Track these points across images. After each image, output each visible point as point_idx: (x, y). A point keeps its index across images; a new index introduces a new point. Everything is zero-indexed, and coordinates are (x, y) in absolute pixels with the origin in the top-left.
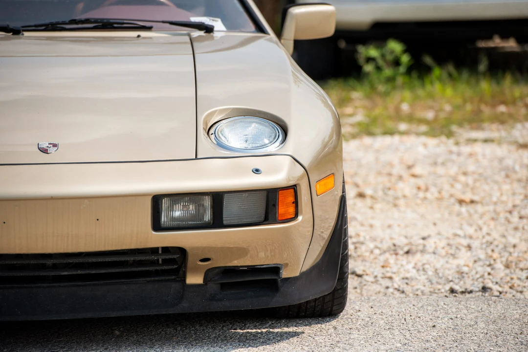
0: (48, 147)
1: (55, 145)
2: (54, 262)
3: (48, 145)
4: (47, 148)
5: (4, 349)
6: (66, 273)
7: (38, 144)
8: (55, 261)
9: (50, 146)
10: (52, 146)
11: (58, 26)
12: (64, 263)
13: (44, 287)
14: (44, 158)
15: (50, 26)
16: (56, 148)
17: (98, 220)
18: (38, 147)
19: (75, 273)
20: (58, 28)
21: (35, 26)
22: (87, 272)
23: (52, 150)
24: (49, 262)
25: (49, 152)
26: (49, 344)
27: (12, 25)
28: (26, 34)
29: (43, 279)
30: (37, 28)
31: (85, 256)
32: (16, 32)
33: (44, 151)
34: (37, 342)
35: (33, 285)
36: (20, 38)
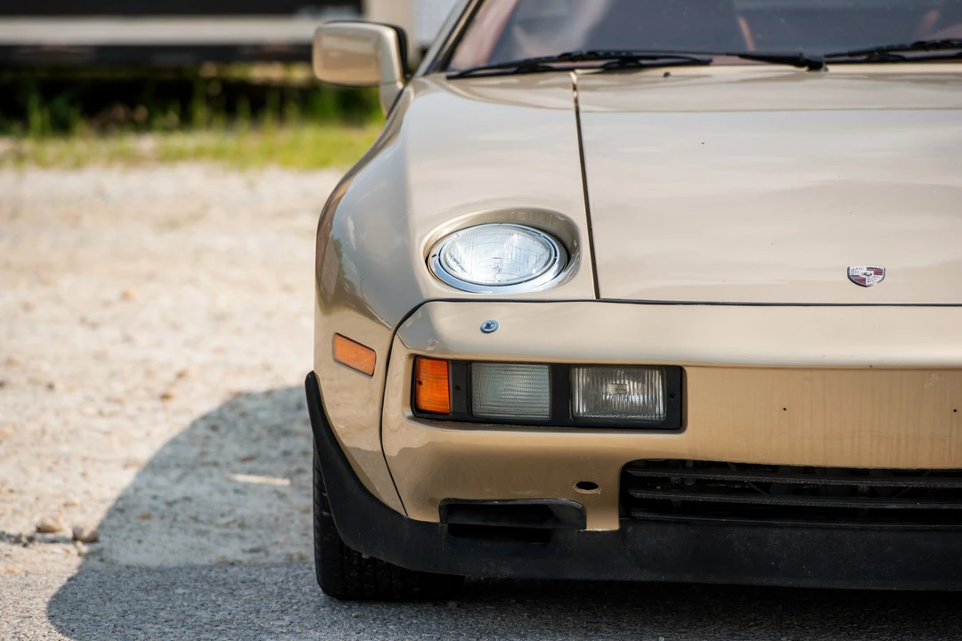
0: (865, 274)
1: (878, 272)
2: (873, 485)
3: (865, 271)
4: (865, 276)
5: (782, 636)
6: (894, 506)
7: (849, 269)
8: (876, 483)
9: (869, 272)
10: (872, 272)
11: (892, 53)
12: (891, 487)
13: (853, 529)
14: (858, 294)
15: (876, 54)
16: (881, 277)
17: (955, 411)
18: (848, 274)
19: (910, 506)
20: (891, 58)
21: (850, 54)
22: (934, 506)
23: (873, 280)
24: (864, 485)
25: (867, 284)
26: (862, 633)
27: (809, 52)
28: (832, 69)
29: (851, 515)
30: (852, 58)
31: (929, 475)
32: (815, 65)
33: (860, 282)
34: (841, 628)
35: (833, 525)
36: (821, 77)
